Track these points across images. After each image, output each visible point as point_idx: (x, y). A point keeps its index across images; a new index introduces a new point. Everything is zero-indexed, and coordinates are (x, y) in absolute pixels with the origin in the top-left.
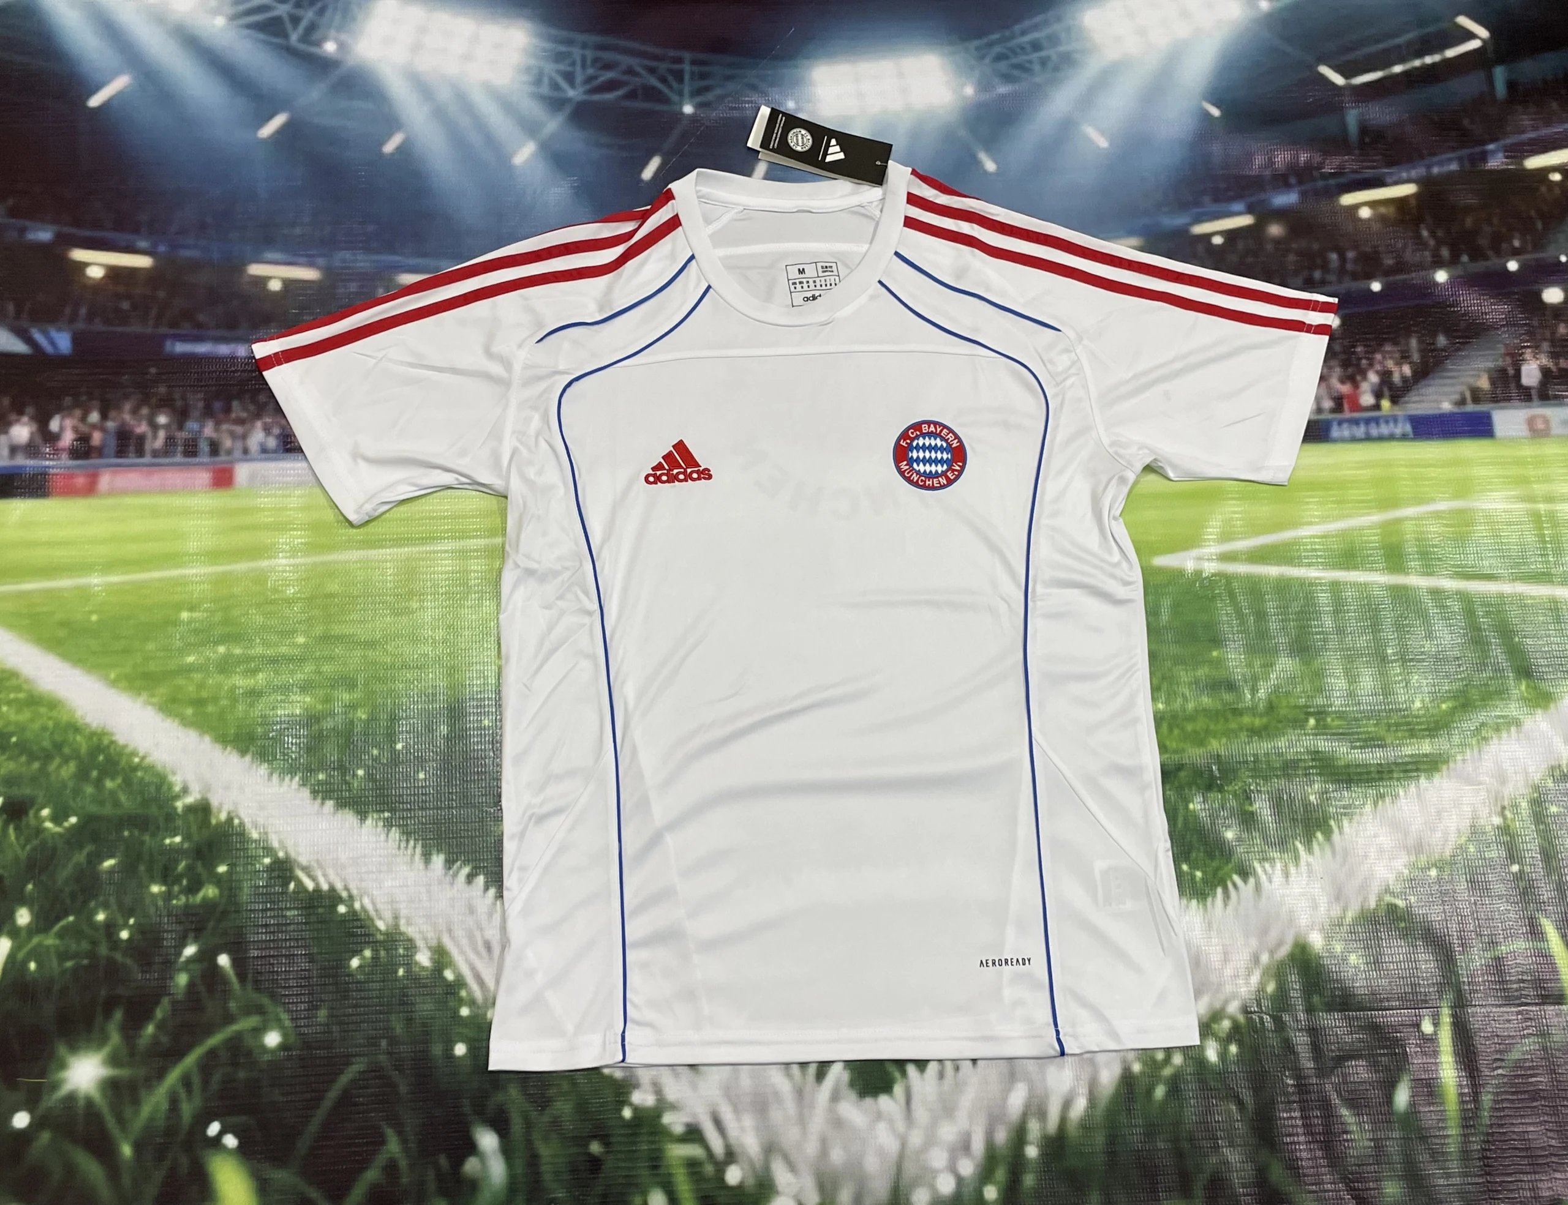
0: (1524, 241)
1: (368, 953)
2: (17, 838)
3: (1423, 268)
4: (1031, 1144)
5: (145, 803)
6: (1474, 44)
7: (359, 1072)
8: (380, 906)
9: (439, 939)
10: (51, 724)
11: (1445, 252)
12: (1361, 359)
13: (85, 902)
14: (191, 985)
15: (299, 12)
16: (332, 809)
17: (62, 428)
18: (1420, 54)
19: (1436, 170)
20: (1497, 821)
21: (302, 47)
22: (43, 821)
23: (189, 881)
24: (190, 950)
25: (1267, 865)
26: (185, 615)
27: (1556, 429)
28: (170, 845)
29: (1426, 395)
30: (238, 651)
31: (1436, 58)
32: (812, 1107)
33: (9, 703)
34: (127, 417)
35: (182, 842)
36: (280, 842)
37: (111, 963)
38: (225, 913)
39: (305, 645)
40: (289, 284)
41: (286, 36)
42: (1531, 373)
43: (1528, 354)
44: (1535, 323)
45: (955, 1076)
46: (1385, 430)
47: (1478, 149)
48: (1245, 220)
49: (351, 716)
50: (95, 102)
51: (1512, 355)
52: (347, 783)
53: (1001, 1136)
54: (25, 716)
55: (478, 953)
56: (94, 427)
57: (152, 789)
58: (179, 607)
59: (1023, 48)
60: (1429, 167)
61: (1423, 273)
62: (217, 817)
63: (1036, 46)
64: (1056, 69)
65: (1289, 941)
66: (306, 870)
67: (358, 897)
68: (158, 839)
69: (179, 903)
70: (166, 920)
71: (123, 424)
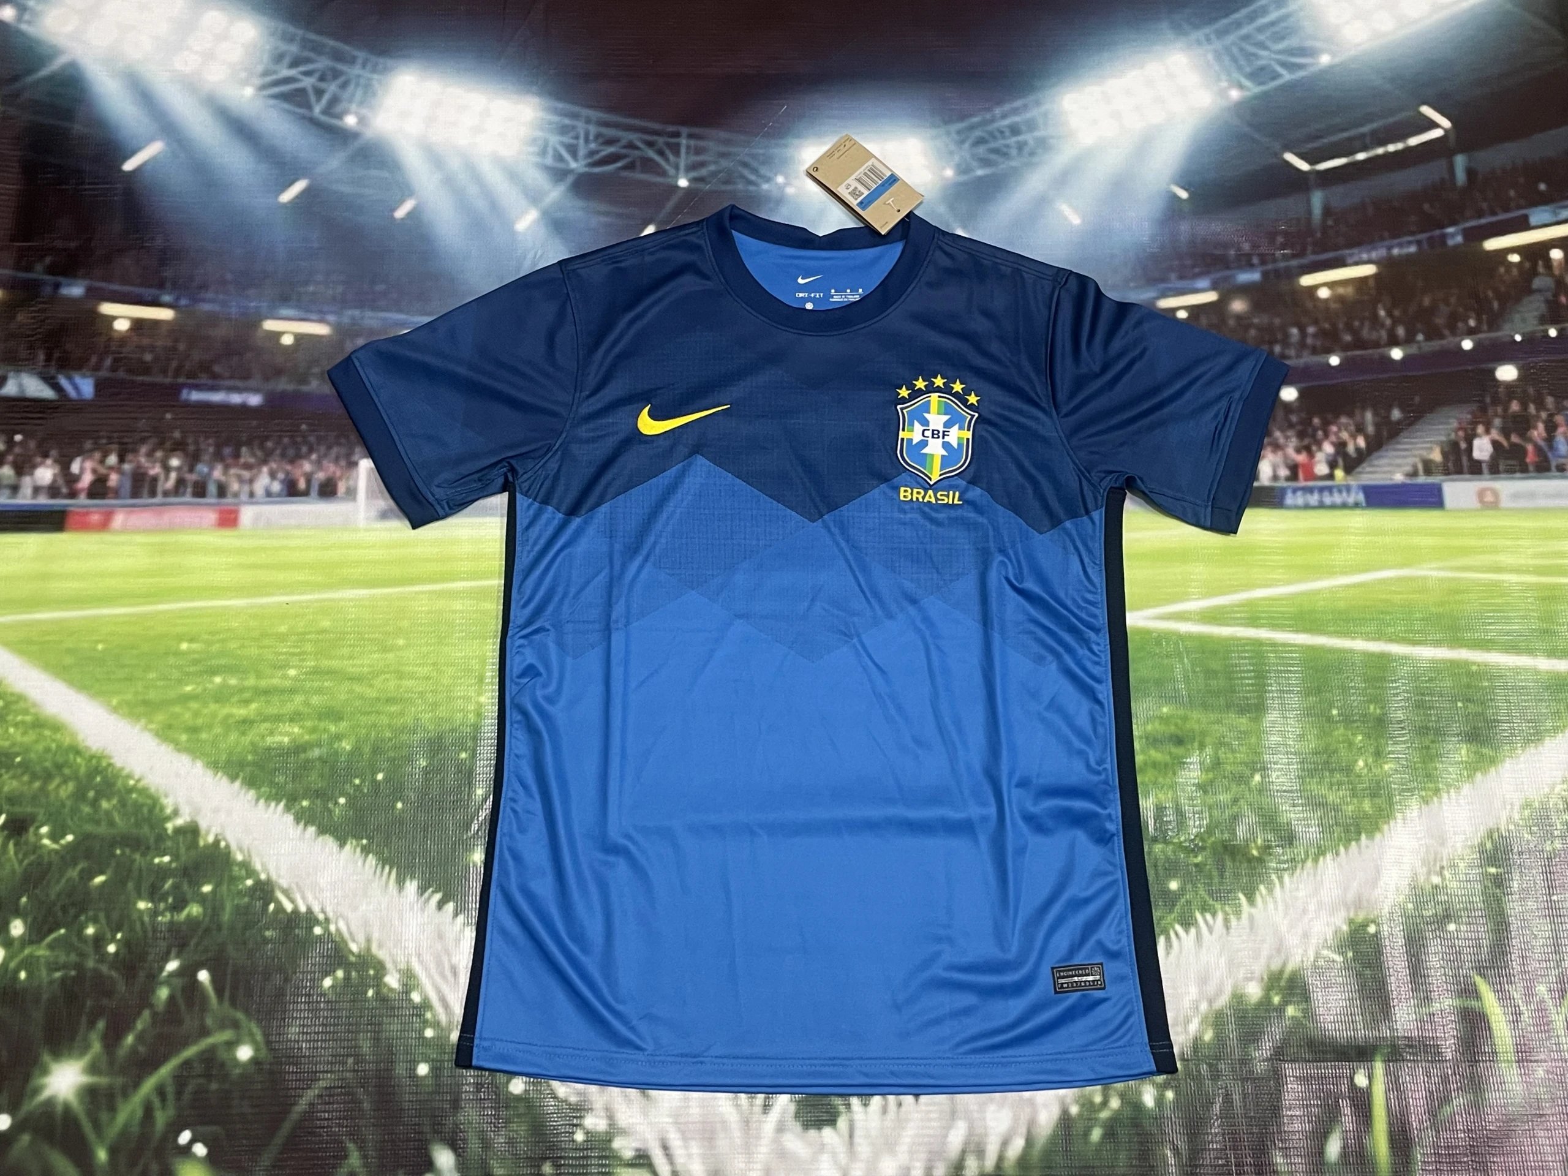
0: (1479, 321)
1: (340, 974)
2: (16, 853)
3: (1380, 346)
5: (137, 824)
6: (1437, 134)
7: (326, 1088)
8: (353, 928)
9: (408, 962)
10: (54, 746)
11: (1401, 331)
12: (1315, 430)
13: (77, 917)
14: (172, 998)
15: (323, 85)
16: (313, 835)
17: (82, 470)
18: (1383, 143)
19: (1396, 251)
20: (1436, 880)
21: (324, 118)
22: (41, 837)
23: (174, 898)
24: (172, 966)
25: (1208, 916)
26: (184, 646)
27: (1505, 502)
28: (159, 864)
29: (1378, 466)
30: (233, 681)
31: (1400, 146)
32: (758, 1137)
33: (16, 725)
34: (143, 460)
35: (170, 862)
36: (263, 865)
37: (97, 975)
38: (207, 930)
39: (296, 677)
40: (299, 337)
41: (309, 107)
42: (1482, 448)
43: (1480, 429)
44: (1488, 400)
45: (898, 1113)
46: (1337, 499)
47: (1437, 232)
48: (1211, 297)
49: (336, 746)
50: (129, 166)
51: (1465, 430)
52: (330, 811)
54: (29, 738)
55: (444, 977)
56: (111, 468)
57: (145, 810)
58: (180, 638)
59: (1002, 132)
60: (1390, 248)
61: (1380, 350)
62: (205, 840)
63: (1015, 130)
64: (1032, 154)
65: (1228, 991)
66: (286, 893)
67: (334, 921)
68: (148, 858)
69: (164, 920)
70: (150, 934)
71: (139, 467)
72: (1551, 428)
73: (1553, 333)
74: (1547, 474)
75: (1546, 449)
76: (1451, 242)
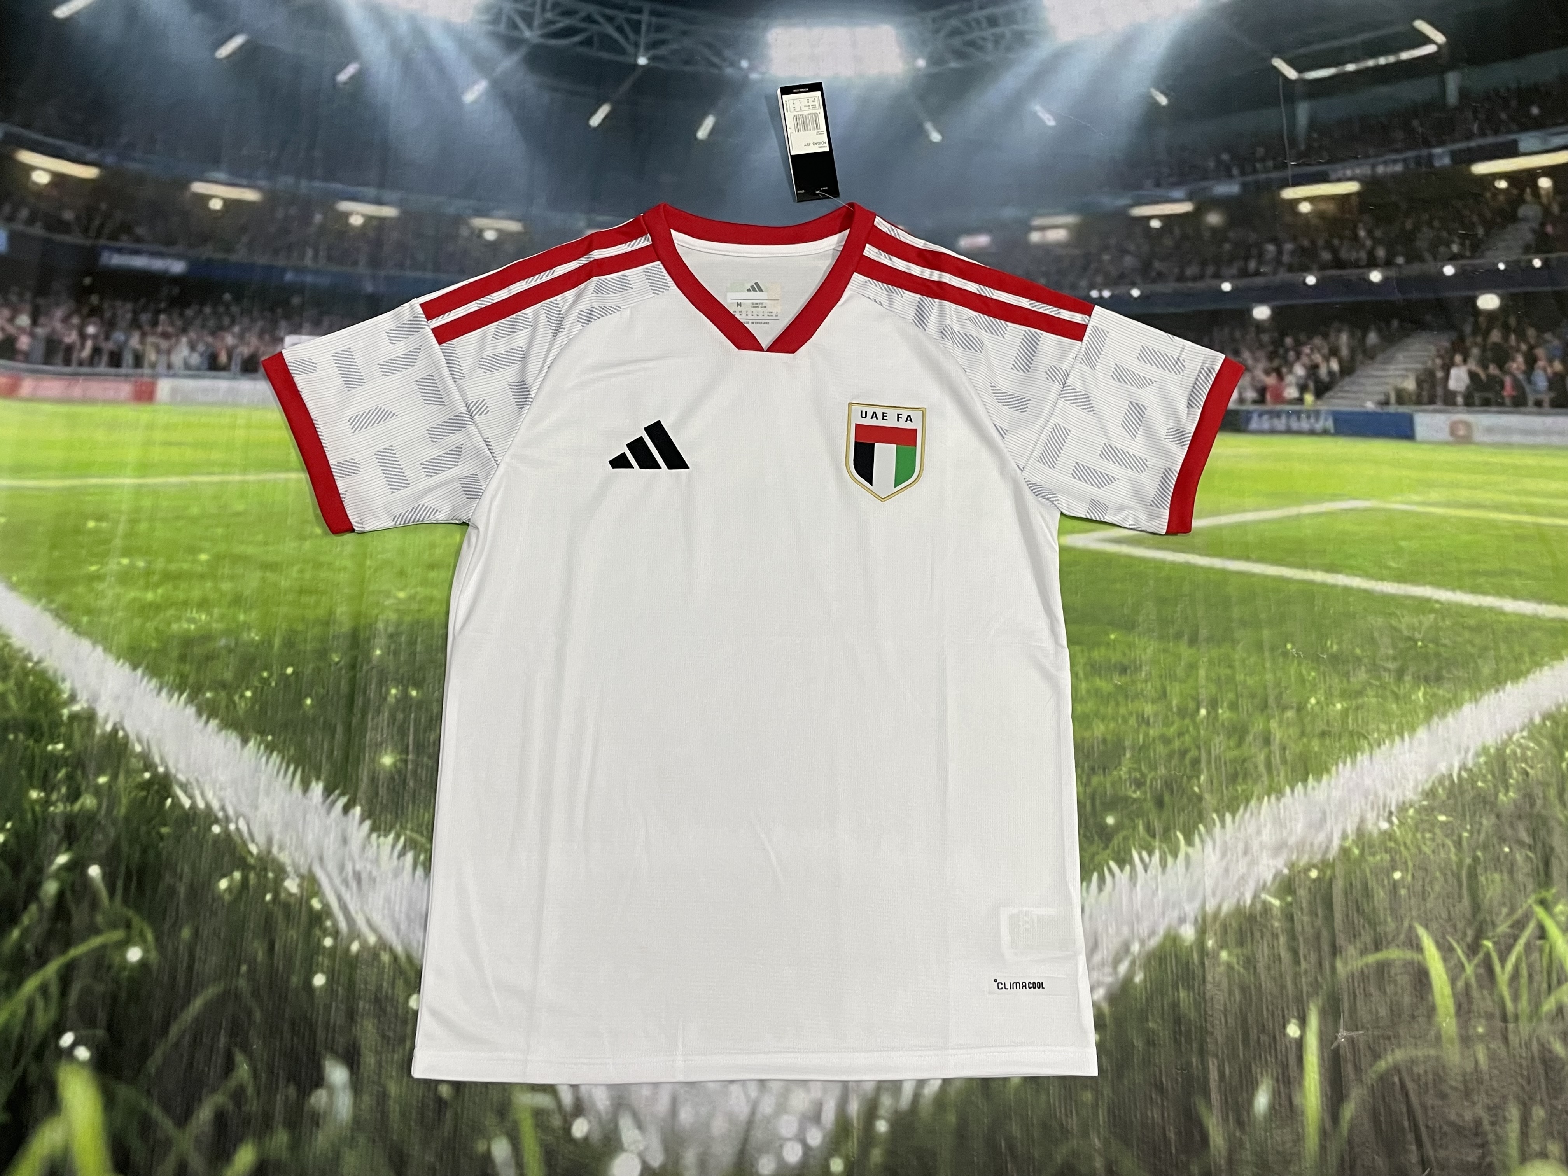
0: (1462, 245)
1: (237, 875)
3: (1359, 267)
4: (884, 1118)
5: (33, 709)
6: (1430, 49)
7: (217, 994)
8: (254, 830)
9: (310, 866)
11: (1381, 253)
12: (1287, 351)
14: (61, 894)
16: (216, 729)
18: (1374, 55)
19: (1381, 170)
20: (1385, 826)
23: (68, 788)
24: (62, 859)
25: (1145, 854)
26: (91, 524)
27: (1478, 436)
28: (52, 752)
29: (1348, 391)
30: (141, 564)
35: (64, 750)
36: (162, 758)
38: (99, 824)
39: (208, 562)
40: (228, 203)
42: (1459, 379)
43: (1458, 358)
44: (1468, 329)
46: (1305, 425)
47: (1424, 152)
48: (1184, 207)
49: (244, 636)
50: (61, 13)
51: (1442, 359)
52: (235, 704)
53: (854, 1108)
55: (346, 883)
56: (22, 329)
57: (41, 695)
58: (87, 516)
59: (978, 22)
60: (1374, 166)
61: (1358, 272)
62: (103, 728)
63: (993, 22)
64: (1009, 49)
65: (1161, 932)
66: (184, 787)
67: (234, 819)
68: (43, 743)
69: (58, 811)
70: (40, 827)
71: (54, 331)
72: (1531, 361)
73: (1537, 263)
74: (1522, 409)
75: (1525, 383)
76: (1437, 164)
